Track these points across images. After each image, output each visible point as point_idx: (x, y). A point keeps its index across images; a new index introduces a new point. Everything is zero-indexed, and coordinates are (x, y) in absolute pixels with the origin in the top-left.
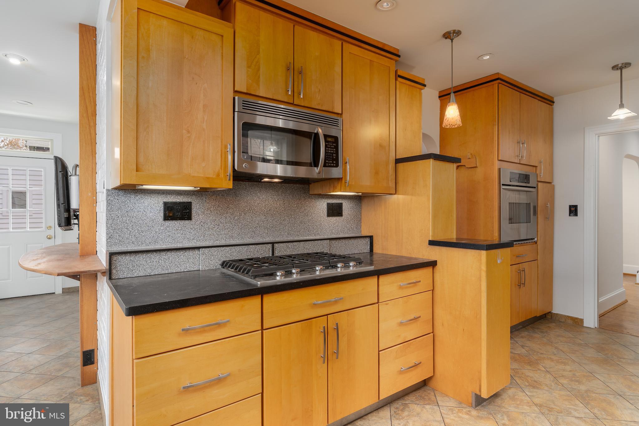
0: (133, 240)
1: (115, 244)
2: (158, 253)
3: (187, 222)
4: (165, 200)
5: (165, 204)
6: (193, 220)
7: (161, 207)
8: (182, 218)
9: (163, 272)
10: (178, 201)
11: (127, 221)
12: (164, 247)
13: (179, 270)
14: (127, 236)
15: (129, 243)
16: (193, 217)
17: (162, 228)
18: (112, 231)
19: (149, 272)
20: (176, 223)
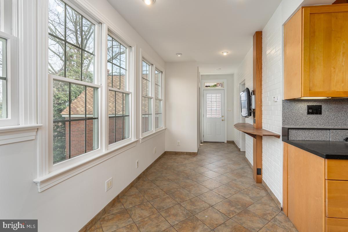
0: (294, 123)
1: (286, 124)
2: (308, 130)
3: (319, 115)
4: (308, 105)
5: (308, 106)
6: (322, 114)
7: (306, 107)
8: (317, 113)
9: (311, 140)
10: (315, 105)
11: (291, 114)
12: (308, 127)
13: (318, 139)
14: (291, 121)
15: (292, 124)
16: (322, 113)
17: (307, 118)
18: (285, 119)
19: (304, 138)
20: (313, 116)
